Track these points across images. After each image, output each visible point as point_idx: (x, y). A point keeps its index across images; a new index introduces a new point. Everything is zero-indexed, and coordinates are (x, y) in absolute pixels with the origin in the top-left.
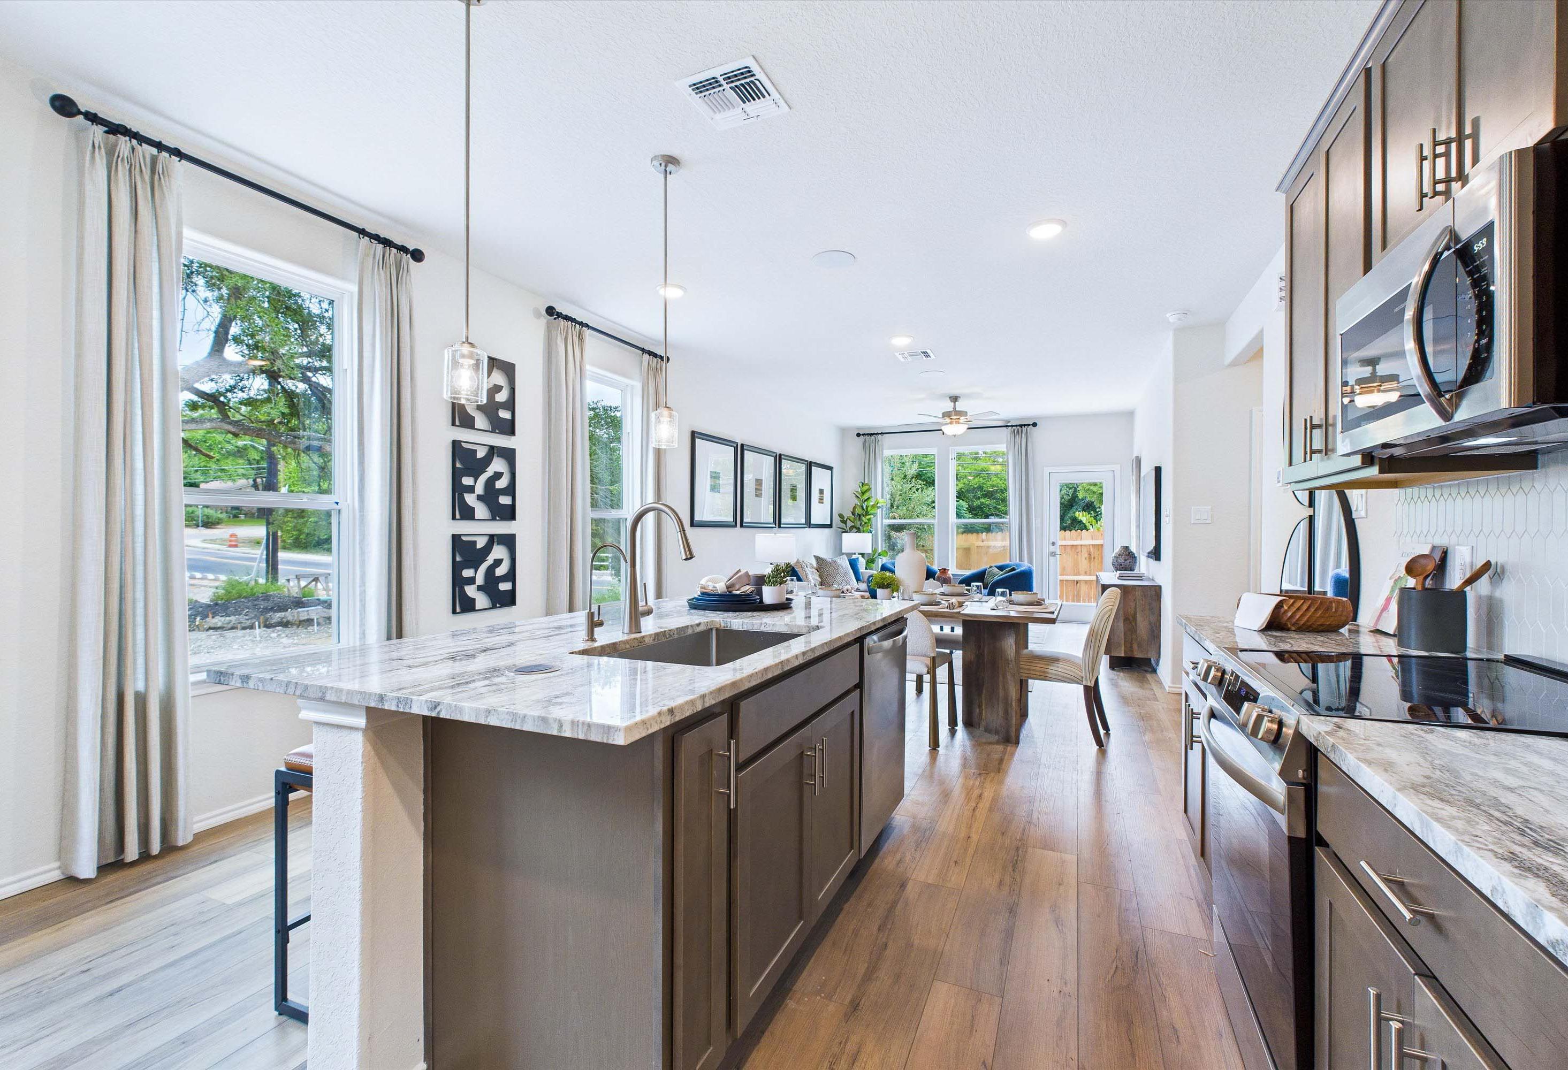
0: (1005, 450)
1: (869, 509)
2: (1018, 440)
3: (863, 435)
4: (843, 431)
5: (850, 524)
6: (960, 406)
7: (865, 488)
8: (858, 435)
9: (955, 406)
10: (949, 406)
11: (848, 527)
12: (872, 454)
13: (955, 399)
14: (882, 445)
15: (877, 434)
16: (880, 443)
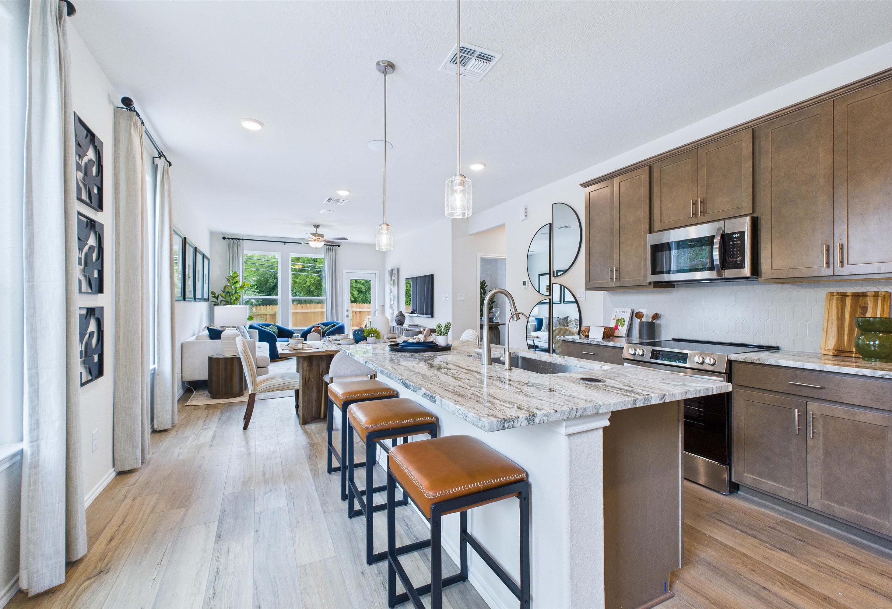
0: (323, 257)
1: (238, 289)
2: (331, 253)
3: (228, 238)
4: (212, 234)
5: (220, 298)
6: (320, 231)
7: (236, 275)
8: (224, 238)
9: (316, 230)
10: (313, 230)
11: (219, 301)
12: (235, 252)
13: (317, 226)
14: (243, 247)
15: (239, 239)
16: (241, 245)
